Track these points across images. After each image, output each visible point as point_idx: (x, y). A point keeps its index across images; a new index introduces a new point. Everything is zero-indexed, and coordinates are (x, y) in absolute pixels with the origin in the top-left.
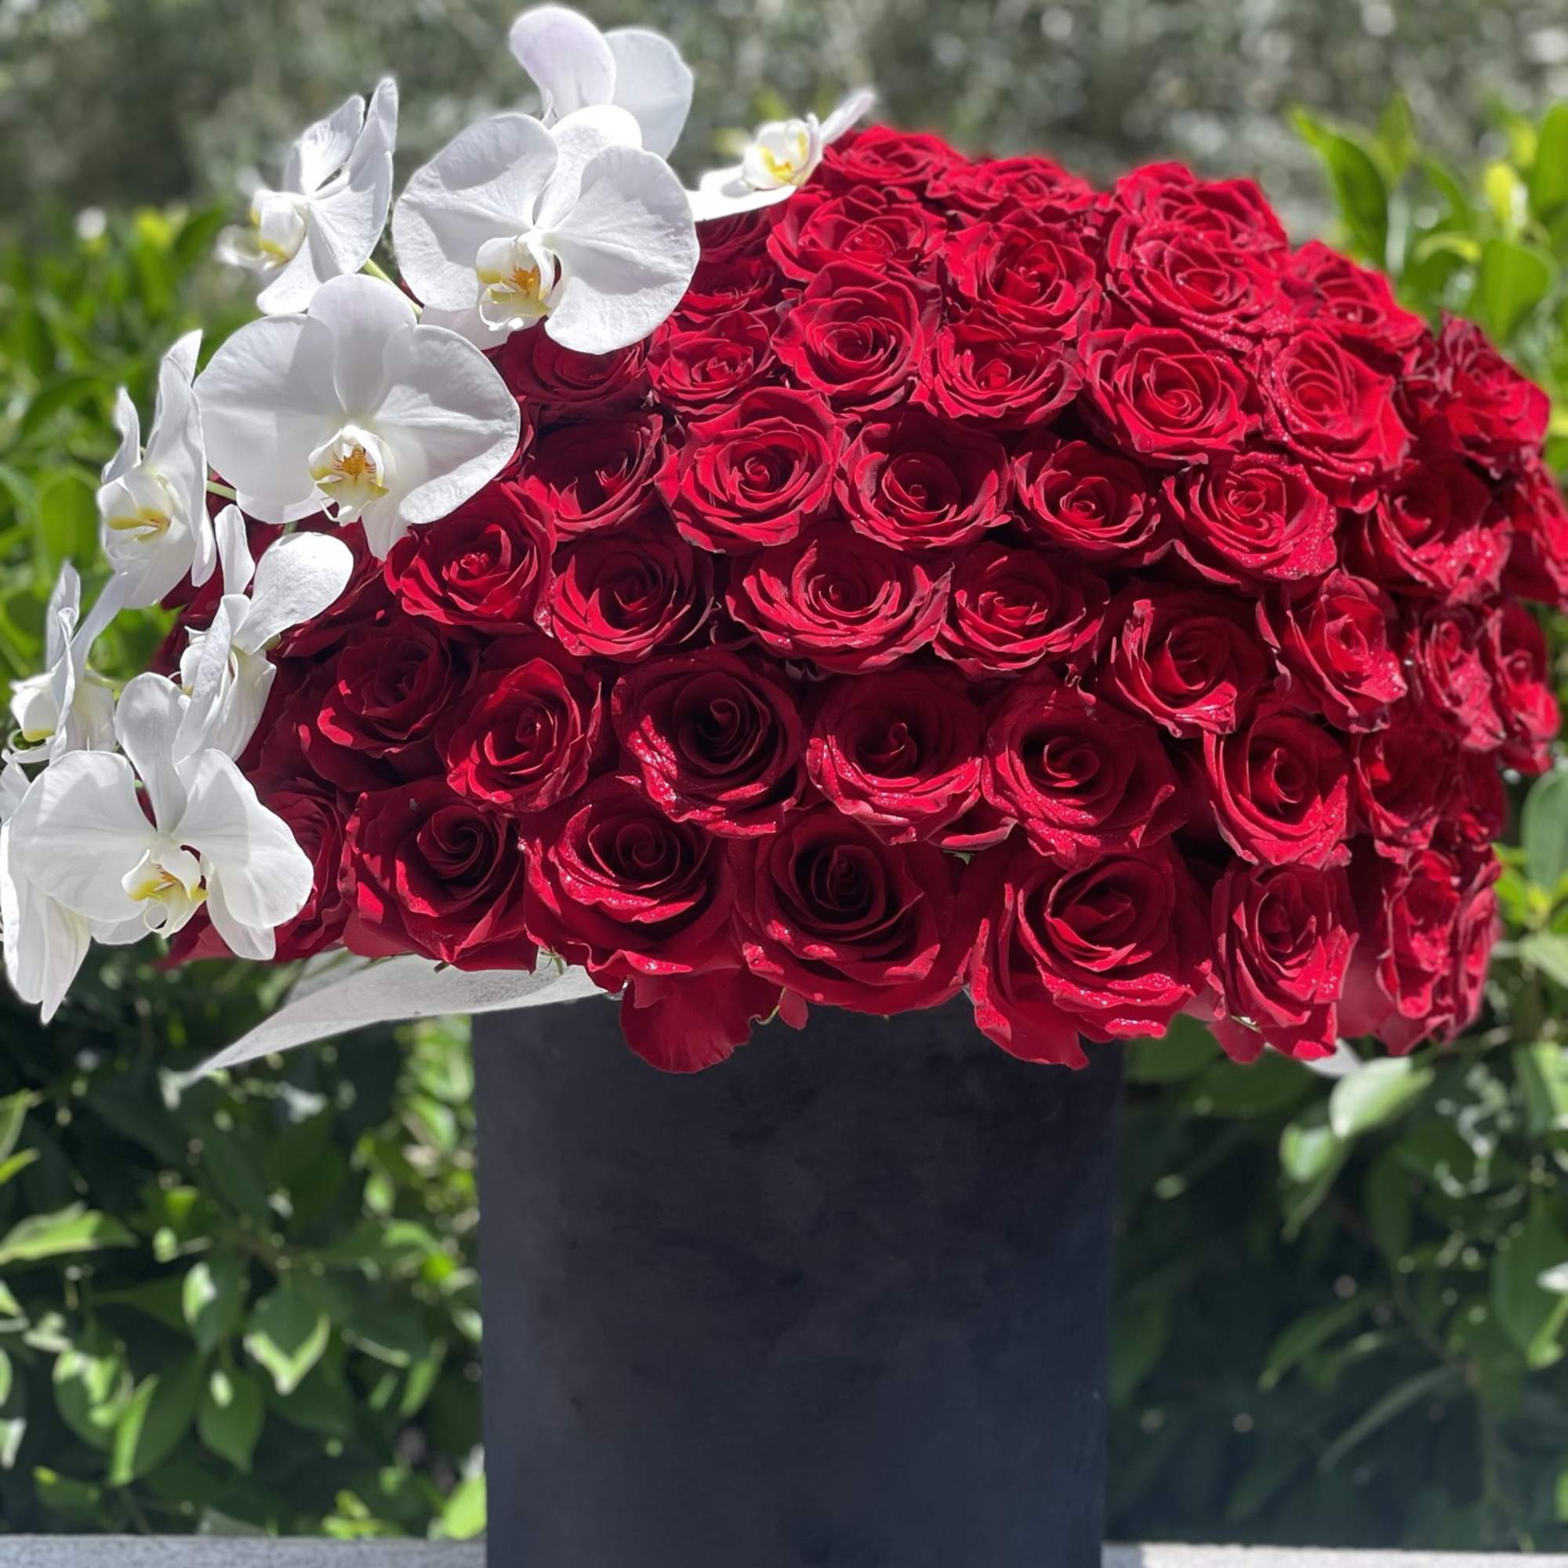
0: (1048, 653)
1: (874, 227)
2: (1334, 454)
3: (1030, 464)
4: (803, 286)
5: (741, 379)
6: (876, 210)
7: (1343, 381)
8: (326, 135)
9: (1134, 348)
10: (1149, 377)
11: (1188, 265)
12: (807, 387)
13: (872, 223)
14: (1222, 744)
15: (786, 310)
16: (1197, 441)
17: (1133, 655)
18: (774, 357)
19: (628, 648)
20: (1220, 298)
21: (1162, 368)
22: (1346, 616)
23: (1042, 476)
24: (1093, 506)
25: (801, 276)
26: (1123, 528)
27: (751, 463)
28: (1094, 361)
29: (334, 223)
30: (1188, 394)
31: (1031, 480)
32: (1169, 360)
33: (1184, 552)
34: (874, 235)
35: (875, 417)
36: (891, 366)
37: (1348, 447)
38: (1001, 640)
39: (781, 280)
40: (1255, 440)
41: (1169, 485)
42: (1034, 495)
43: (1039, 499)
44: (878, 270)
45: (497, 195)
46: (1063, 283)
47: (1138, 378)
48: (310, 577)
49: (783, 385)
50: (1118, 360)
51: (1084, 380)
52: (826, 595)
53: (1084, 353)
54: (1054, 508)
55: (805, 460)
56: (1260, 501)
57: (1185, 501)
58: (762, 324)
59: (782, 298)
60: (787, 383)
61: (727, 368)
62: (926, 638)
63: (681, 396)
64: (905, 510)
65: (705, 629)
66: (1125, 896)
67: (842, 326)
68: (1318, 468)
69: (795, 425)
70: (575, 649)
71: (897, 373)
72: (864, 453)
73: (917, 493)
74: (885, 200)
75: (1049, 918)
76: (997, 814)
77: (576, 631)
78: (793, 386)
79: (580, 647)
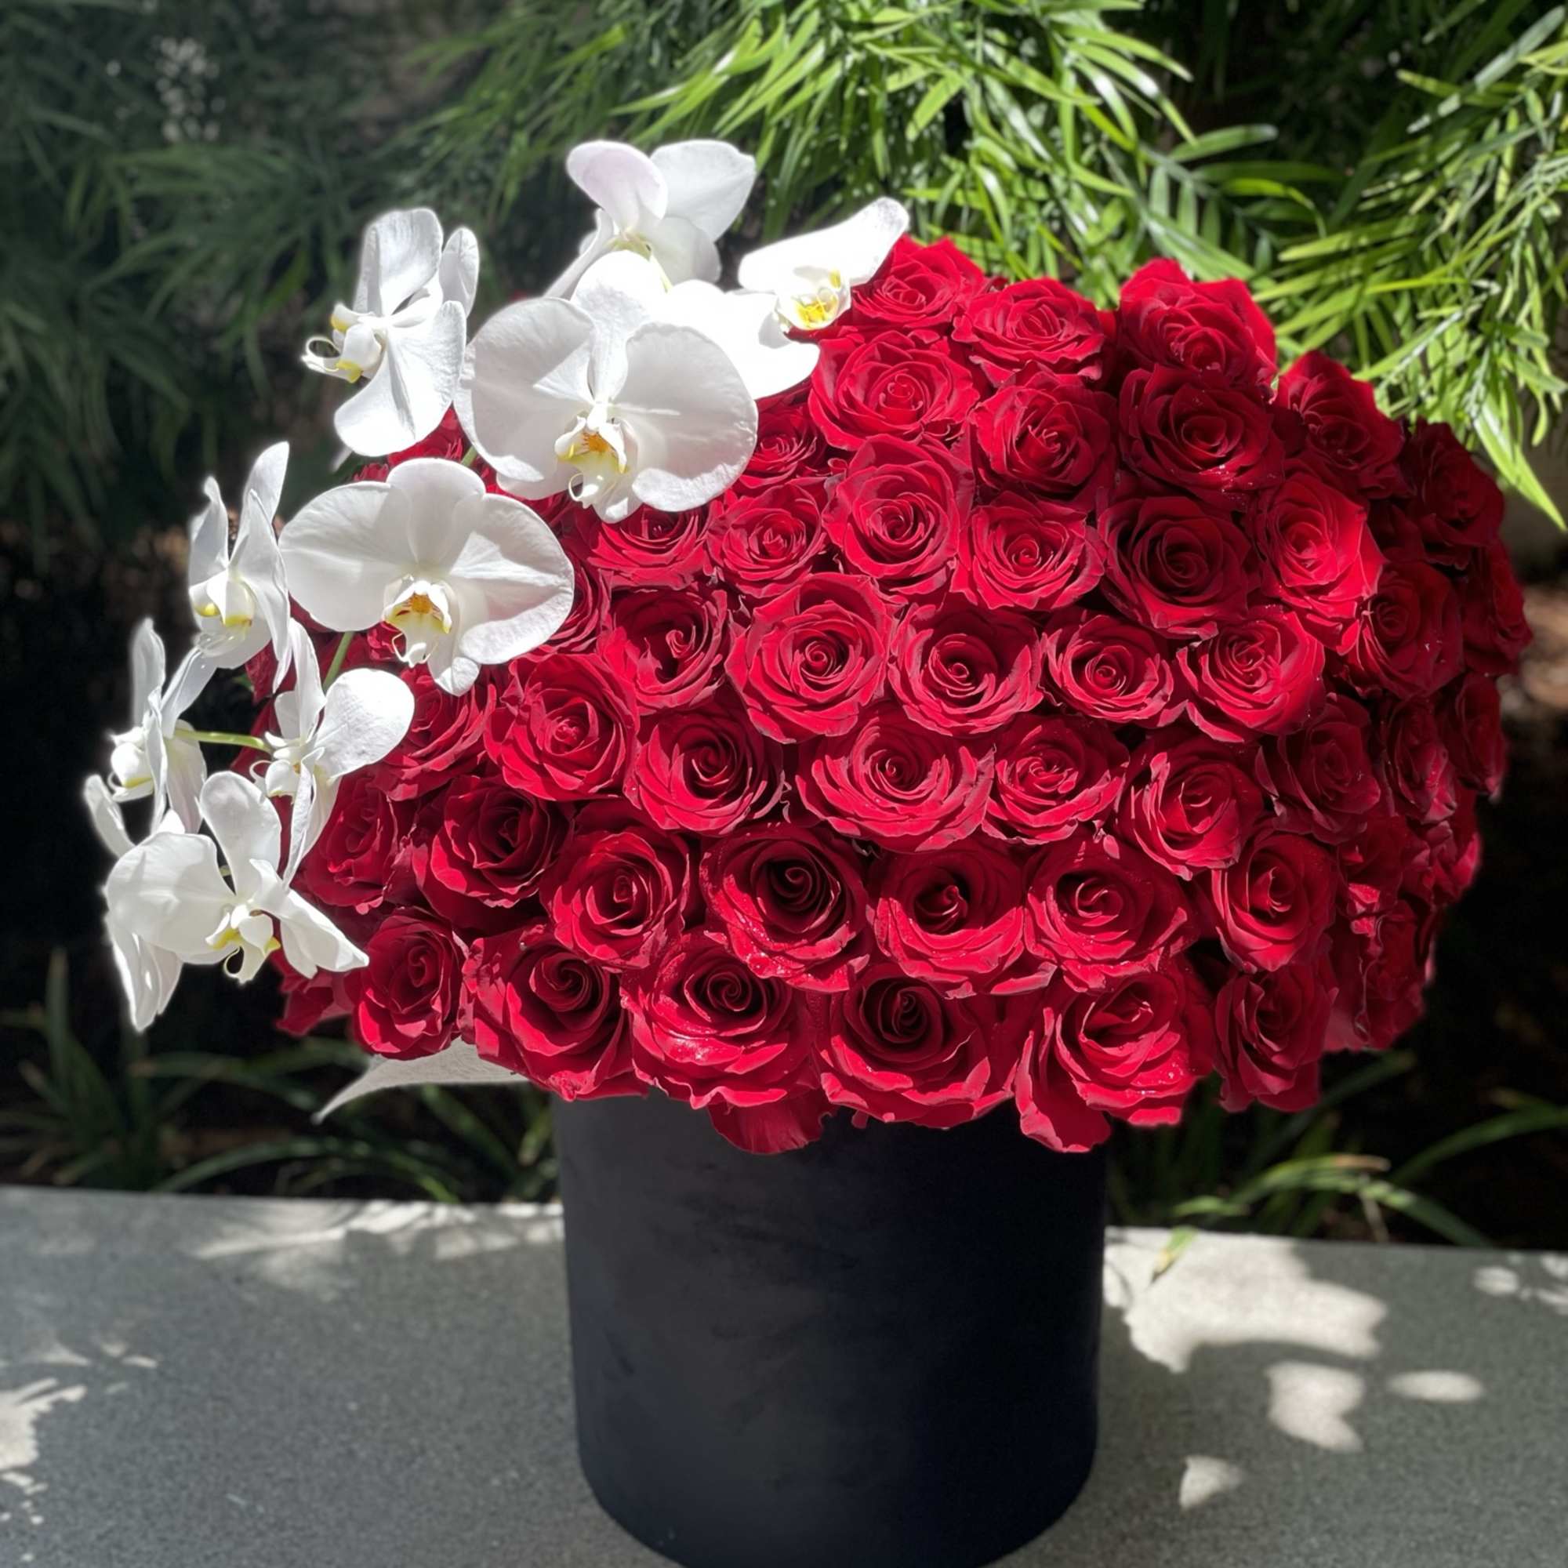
2: (1321, 599)
3: (1059, 640)
4: (848, 456)
5: (796, 559)
6: (906, 353)
7: (1327, 516)
9: (1147, 523)
10: (1162, 545)
11: (1189, 415)
12: (856, 571)
13: (900, 368)
14: (1227, 877)
15: (831, 484)
17: (1150, 813)
18: (825, 535)
19: (712, 825)
20: (1218, 449)
21: (1173, 539)
23: (1070, 650)
24: (1114, 672)
25: (842, 443)
27: (811, 648)
30: (1196, 561)
33: (1197, 719)
34: (903, 382)
35: (922, 600)
36: (931, 546)
38: (1036, 810)
39: (826, 449)
41: (1182, 655)
42: (1061, 667)
43: (1067, 672)
44: (913, 436)
46: (1081, 442)
47: (1151, 547)
49: (837, 570)
51: (1106, 565)
52: (882, 768)
53: (1103, 533)
54: (1080, 680)
55: (860, 647)
56: (1260, 657)
57: (1197, 670)
58: (810, 500)
59: (829, 470)
60: (841, 567)
61: (782, 543)
62: (975, 821)
63: (741, 574)
64: (952, 691)
65: (778, 808)
66: (1145, 1003)
67: (885, 504)
68: (1309, 616)
69: (849, 614)
70: (663, 822)
71: (936, 554)
72: (912, 634)
73: (960, 672)
74: (913, 343)
75: (1083, 1039)
76: (1039, 961)
77: (662, 802)
78: (846, 571)
79: (668, 820)
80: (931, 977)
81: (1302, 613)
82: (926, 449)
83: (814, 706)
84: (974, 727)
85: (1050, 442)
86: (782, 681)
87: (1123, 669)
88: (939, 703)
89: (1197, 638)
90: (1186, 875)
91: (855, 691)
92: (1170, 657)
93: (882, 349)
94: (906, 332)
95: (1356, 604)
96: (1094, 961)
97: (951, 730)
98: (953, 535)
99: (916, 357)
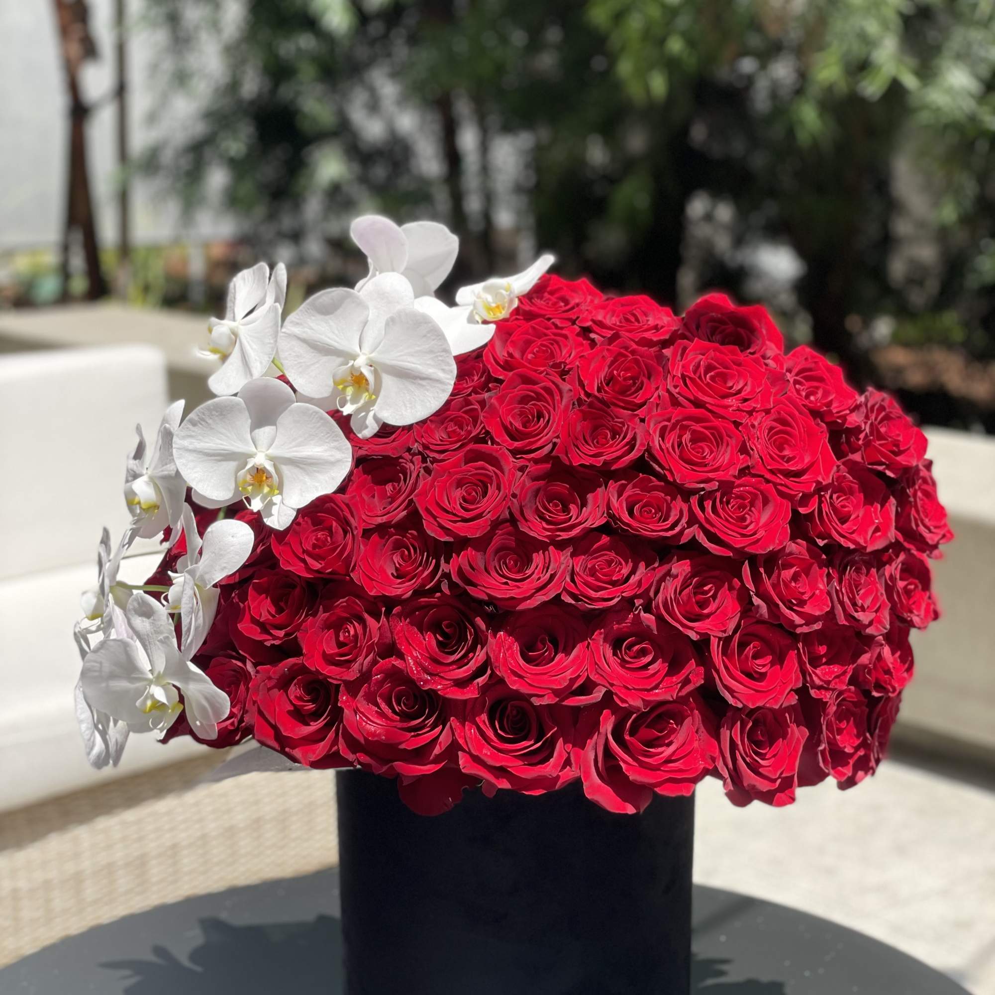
0: (622, 596)
1: (544, 343)
2: (791, 479)
3: (619, 488)
4: (500, 382)
5: (465, 439)
6: (547, 331)
7: (800, 432)
8: (250, 280)
9: (678, 422)
10: (687, 436)
11: (715, 368)
12: (498, 444)
13: (543, 341)
14: (721, 642)
15: (490, 398)
16: (710, 475)
17: (671, 598)
18: (482, 425)
19: (399, 592)
20: (731, 388)
21: (694, 432)
22: (795, 567)
23: (625, 495)
24: (653, 511)
25: (501, 375)
26: (668, 524)
27: (466, 487)
28: (655, 432)
29: (251, 342)
30: (708, 446)
31: (620, 495)
32: (697, 427)
33: (702, 539)
34: (544, 348)
35: (536, 461)
36: (546, 431)
37: (798, 474)
38: (597, 589)
39: (490, 379)
40: (743, 472)
41: (694, 500)
42: (618, 505)
43: (622, 508)
44: (542, 372)
45: (336, 332)
46: (645, 381)
47: (680, 437)
48: (232, 548)
49: (487, 444)
50: (668, 429)
51: (648, 444)
52: (505, 563)
53: (649, 426)
54: (631, 513)
56: (746, 507)
57: (703, 509)
58: (477, 406)
59: (489, 390)
60: (489, 443)
61: (458, 430)
62: (556, 591)
63: (431, 447)
64: (550, 516)
65: (439, 582)
66: (671, 721)
67: (522, 408)
68: (779, 487)
69: (490, 468)
70: (371, 591)
71: (548, 436)
72: (528, 483)
73: (556, 505)
74: (553, 327)
75: (627, 737)
76: (595, 685)
77: (372, 580)
78: (492, 444)
79: (375, 590)
80: (525, 690)
81: (775, 484)
82: (547, 378)
83: (465, 520)
84: (559, 536)
85: (625, 379)
86: (447, 506)
87: (659, 509)
88: (541, 523)
89: (703, 489)
90: (694, 636)
91: (489, 512)
92: (686, 500)
93: (533, 328)
94: (549, 319)
95: (814, 484)
96: (634, 689)
97: (547, 537)
98: (558, 424)
99: (555, 334)
